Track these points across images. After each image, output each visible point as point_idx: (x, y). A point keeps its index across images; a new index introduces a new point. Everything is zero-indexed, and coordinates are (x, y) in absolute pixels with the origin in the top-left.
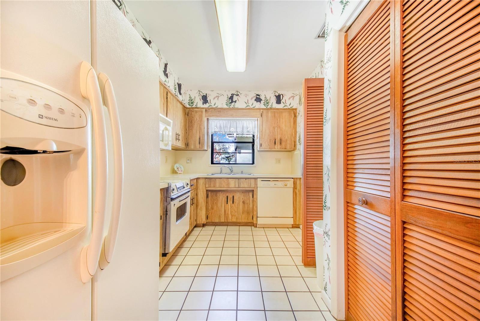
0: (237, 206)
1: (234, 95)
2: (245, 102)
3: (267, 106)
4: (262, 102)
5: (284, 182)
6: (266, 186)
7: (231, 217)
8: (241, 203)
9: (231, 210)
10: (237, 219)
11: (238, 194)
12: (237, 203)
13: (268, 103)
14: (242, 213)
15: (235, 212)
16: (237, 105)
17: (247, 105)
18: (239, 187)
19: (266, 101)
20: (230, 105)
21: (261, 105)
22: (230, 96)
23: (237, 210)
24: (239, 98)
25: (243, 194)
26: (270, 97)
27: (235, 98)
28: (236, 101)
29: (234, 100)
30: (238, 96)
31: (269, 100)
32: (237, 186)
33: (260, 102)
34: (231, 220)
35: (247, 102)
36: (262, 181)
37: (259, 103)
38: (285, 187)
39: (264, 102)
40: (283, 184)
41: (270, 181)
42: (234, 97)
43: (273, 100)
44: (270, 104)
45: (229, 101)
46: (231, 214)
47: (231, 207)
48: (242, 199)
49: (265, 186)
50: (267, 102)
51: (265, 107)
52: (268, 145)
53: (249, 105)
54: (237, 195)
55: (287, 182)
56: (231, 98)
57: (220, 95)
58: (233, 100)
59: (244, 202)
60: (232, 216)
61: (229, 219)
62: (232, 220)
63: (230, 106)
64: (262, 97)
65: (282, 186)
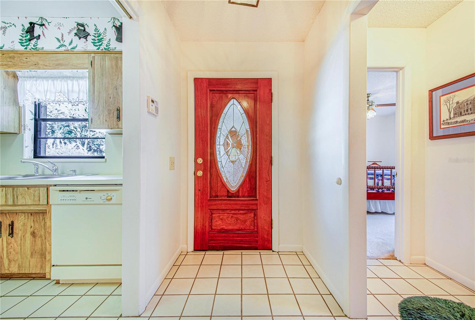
0: (19, 242)
1: (35, 25)
2: (58, 39)
3: (100, 45)
4: (89, 37)
5: (105, 193)
6: (67, 202)
7: (9, 265)
8: (28, 236)
9: (7, 251)
10: (19, 267)
11: (23, 217)
12: (20, 235)
13: (100, 40)
14: (30, 254)
15: (17, 253)
16: (42, 44)
17: (59, 44)
18: (14, 205)
19: (98, 37)
20: (28, 43)
21: (88, 45)
22: (27, 26)
23: (21, 249)
24: (45, 31)
25: (32, 217)
26: (105, 29)
27: (38, 30)
28: (39, 36)
29: (36, 34)
30: (43, 27)
31: (102, 34)
32: (10, 202)
33: (86, 38)
34: (8, 269)
35: (60, 39)
36: (60, 191)
37: (84, 40)
38: (107, 202)
39: (94, 38)
40: (103, 198)
41: (77, 191)
42: (35, 28)
43: (111, 34)
44: (105, 42)
45: (25, 37)
46: (7, 257)
47: (8, 244)
48: (30, 227)
49: (64, 202)
50: (100, 38)
51: (95, 49)
52: (105, 121)
53: (65, 43)
54: (20, 219)
55: (113, 193)
56: (31, 30)
57: (8, 25)
58: (34, 35)
59: (33, 234)
60: (10, 261)
61: (4, 267)
62: (10, 269)
63: (27, 45)
64: (90, 30)
65: (102, 202)
